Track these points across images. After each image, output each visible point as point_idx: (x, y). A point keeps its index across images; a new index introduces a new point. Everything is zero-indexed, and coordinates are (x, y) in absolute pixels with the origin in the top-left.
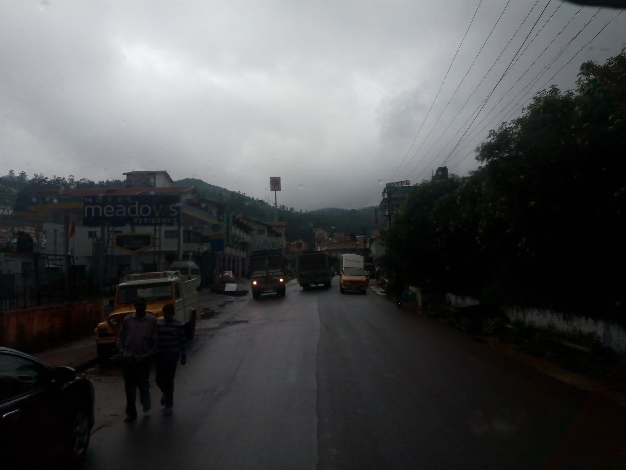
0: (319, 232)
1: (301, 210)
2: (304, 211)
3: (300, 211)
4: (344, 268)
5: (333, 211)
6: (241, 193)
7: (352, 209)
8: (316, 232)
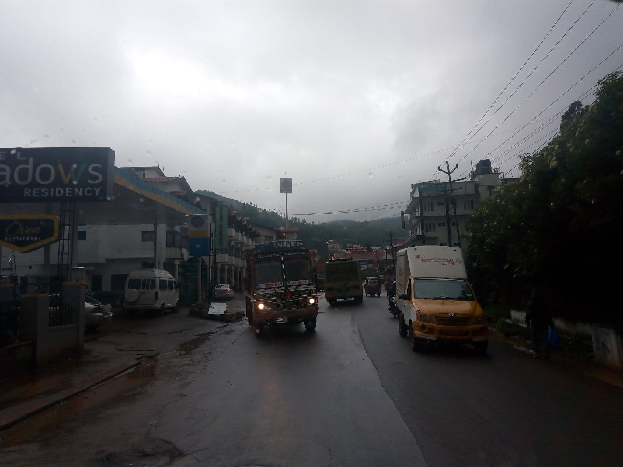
0: (331, 244)
1: (313, 222)
2: (316, 223)
3: (311, 223)
4: (415, 279)
5: (346, 223)
6: (253, 205)
7: (365, 221)
8: (329, 244)
